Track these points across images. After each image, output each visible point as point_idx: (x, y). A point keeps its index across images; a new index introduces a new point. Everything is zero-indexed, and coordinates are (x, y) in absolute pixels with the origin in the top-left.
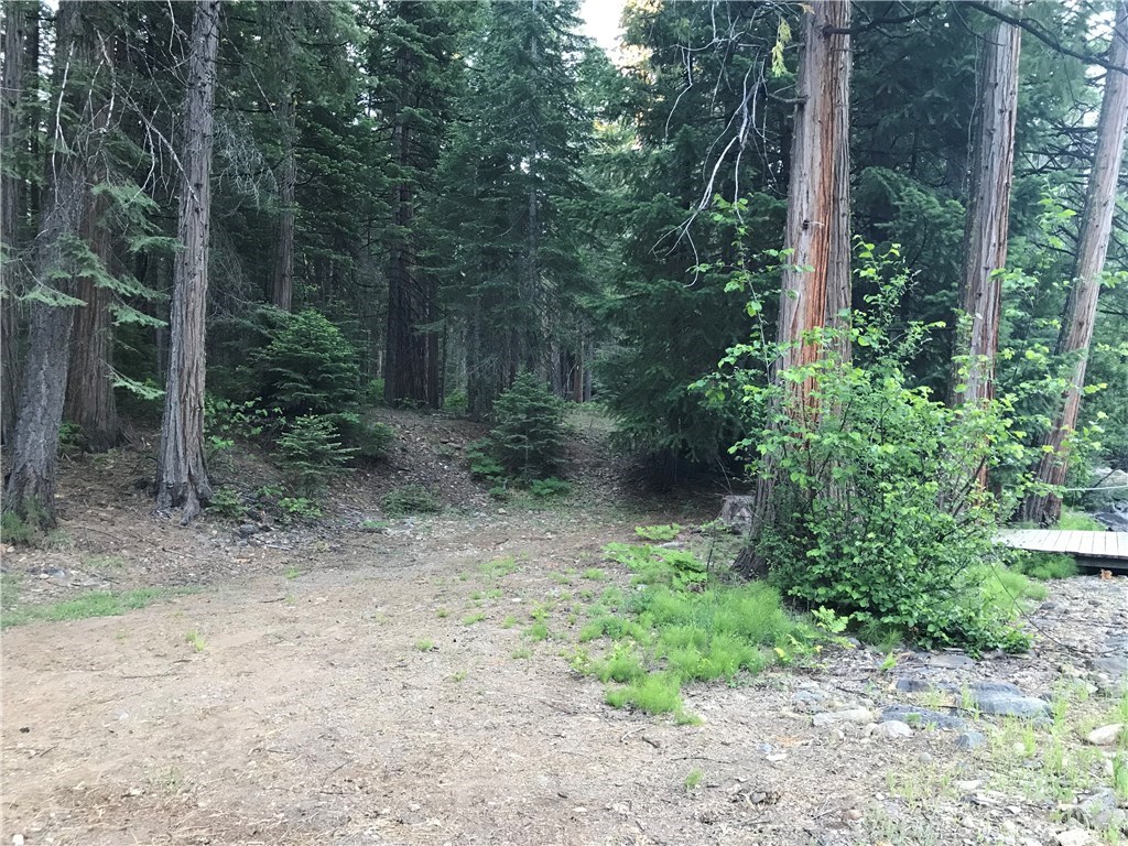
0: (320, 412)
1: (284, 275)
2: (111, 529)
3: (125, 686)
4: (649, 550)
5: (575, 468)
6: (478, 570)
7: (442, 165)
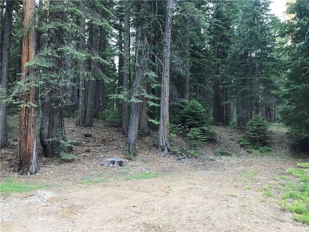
0: (197, 127)
1: (187, 91)
2: (148, 157)
3: (155, 198)
4: (303, 171)
5: (273, 143)
6: (245, 173)
7: (229, 57)
